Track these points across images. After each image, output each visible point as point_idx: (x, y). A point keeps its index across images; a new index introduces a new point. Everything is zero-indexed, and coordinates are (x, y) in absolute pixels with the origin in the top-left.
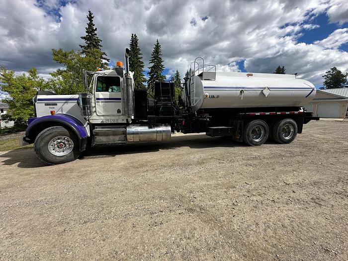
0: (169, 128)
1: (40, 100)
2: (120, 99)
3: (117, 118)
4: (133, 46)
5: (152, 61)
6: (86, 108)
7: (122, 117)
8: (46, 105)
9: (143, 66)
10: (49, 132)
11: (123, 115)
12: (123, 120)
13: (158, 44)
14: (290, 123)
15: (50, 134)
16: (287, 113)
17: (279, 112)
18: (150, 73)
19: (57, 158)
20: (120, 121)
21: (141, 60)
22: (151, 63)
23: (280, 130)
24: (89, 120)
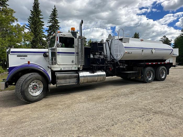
0: (104, 73)
1: (12, 52)
2: (74, 53)
3: (71, 66)
4: (35, 8)
5: (50, 22)
6: (54, 59)
7: (75, 66)
8: (18, 56)
9: (43, 25)
10: (30, 77)
11: (76, 64)
12: (75, 68)
13: (55, 8)
14: (164, 69)
15: (31, 78)
16: (162, 63)
17: (159, 62)
18: (48, 31)
19: (34, 98)
20: (73, 69)
21: (41, 20)
22: (49, 23)
23: (160, 73)
24: (51, 68)
